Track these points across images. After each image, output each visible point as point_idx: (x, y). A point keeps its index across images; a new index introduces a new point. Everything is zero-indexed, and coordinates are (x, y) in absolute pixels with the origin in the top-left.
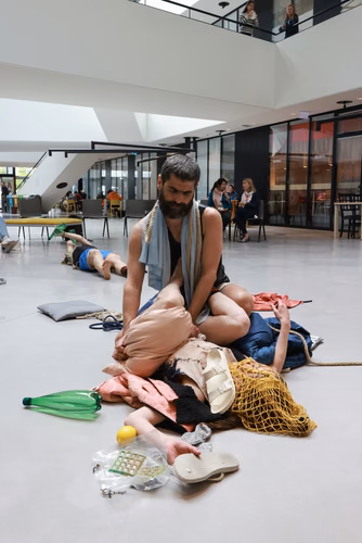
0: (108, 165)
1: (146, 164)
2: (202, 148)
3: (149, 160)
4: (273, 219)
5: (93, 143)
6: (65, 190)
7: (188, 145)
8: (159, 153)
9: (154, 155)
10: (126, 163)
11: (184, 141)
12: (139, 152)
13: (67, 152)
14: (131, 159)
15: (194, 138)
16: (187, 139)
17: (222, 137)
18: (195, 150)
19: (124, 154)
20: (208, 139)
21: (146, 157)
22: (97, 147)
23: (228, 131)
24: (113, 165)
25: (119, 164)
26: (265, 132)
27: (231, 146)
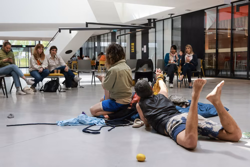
0: (98, 38)
1: (123, 37)
2: (159, 26)
3: (125, 34)
5: (87, 24)
6: (71, 55)
7: (150, 24)
8: (131, 30)
9: (128, 31)
10: (110, 37)
11: (147, 22)
12: (121, 29)
14: (113, 34)
15: (154, 19)
16: (150, 20)
17: (172, 18)
18: (155, 27)
19: (108, 31)
20: (163, 20)
21: (123, 32)
22: (90, 26)
23: (177, 14)
24: (102, 38)
25: (106, 38)
26: (201, 14)
27: (178, 24)
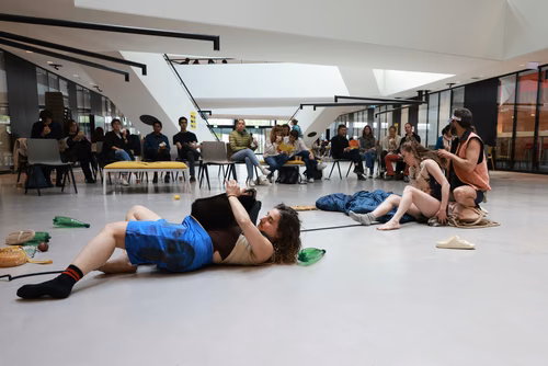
0: (351, 116)
1: (383, 116)
2: (433, 100)
3: (386, 112)
4: (499, 164)
5: (336, 98)
6: (315, 138)
7: (421, 98)
8: (395, 105)
9: (390, 108)
10: (366, 116)
11: (417, 94)
12: (380, 105)
13: (315, 106)
14: (371, 111)
15: (426, 91)
16: (420, 92)
17: (452, 90)
18: (427, 102)
19: (362, 107)
20: (439, 92)
21: (383, 109)
22: (340, 101)
23: (458, 83)
24: (355, 117)
25: (360, 117)
26: (494, 83)
27: (460, 98)
